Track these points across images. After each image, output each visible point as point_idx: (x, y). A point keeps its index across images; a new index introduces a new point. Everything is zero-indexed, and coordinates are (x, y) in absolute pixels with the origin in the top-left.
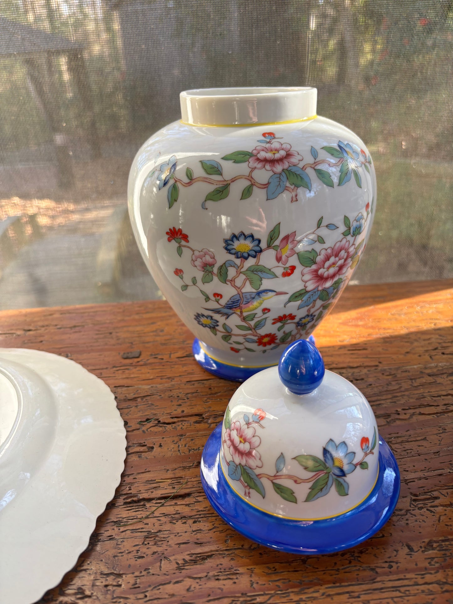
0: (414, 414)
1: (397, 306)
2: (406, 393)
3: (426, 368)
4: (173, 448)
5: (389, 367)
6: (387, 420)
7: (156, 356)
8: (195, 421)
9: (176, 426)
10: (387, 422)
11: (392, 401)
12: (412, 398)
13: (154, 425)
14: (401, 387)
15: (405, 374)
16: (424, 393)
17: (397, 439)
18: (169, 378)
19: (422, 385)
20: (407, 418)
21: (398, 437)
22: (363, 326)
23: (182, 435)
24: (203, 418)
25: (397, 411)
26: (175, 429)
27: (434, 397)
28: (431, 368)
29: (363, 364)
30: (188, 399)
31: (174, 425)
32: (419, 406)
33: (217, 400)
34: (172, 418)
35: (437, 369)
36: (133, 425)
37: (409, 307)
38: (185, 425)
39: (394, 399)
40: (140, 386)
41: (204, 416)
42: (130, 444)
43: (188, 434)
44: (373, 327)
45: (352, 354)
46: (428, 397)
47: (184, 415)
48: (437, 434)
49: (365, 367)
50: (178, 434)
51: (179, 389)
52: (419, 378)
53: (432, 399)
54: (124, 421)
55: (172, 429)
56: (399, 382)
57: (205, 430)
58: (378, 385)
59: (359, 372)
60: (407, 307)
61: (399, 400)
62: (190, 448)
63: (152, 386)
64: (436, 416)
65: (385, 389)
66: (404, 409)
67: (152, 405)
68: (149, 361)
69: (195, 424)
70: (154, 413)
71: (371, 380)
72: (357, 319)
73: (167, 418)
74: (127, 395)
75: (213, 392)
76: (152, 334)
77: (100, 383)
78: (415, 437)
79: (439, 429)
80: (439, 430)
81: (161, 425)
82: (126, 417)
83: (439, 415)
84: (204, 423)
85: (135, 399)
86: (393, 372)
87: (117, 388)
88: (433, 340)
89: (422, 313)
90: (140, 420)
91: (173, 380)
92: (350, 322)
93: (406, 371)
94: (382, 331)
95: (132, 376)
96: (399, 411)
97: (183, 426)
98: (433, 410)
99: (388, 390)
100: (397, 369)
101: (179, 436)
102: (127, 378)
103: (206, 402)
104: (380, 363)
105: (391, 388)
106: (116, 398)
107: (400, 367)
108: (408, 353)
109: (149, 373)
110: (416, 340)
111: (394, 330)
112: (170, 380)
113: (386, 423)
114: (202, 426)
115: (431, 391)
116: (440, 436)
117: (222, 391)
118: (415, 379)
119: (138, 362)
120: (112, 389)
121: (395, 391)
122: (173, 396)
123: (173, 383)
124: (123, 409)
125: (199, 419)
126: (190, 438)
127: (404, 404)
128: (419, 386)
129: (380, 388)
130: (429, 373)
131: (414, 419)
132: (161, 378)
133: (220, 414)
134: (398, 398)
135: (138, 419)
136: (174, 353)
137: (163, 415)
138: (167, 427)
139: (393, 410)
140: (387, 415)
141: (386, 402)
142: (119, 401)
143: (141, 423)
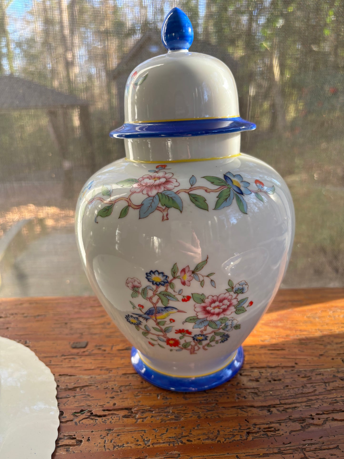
0: (327, 420)
2: (321, 397)
3: (338, 372)
4: (100, 443)
5: (305, 369)
6: (301, 424)
7: (100, 347)
8: (124, 415)
9: (106, 419)
10: (302, 426)
11: (307, 405)
12: (326, 402)
13: (87, 416)
14: (316, 390)
15: (319, 377)
16: (336, 397)
17: (310, 446)
18: (107, 369)
19: (335, 389)
20: (321, 423)
21: (311, 444)
22: (282, 327)
23: (110, 430)
24: (132, 412)
25: (311, 415)
26: (104, 422)
28: (343, 372)
29: (281, 364)
30: (121, 391)
31: (103, 418)
32: (332, 411)
33: (146, 394)
34: (104, 410)
36: (68, 416)
38: (114, 419)
39: (309, 402)
40: (81, 376)
41: (133, 410)
42: (61, 436)
43: (115, 429)
44: (290, 329)
45: (272, 354)
46: (341, 402)
47: (115, 408)
49: (283, 367)
51: (114, 381)
52: (333, 382)
54: (60, 412)
55: (102, 423)
56: (314, 384)
57: (131, 425)
58: (294, 387)
59: (277, 373)
61: (314, 404)
62: (115, 444)
63: (92, 376)
65: (300, 391)
66: (317, 414)
67: (89, 395)
68: (93, 352)
69: (124, 419)
70: (89, 405)
71: (288, 381)
72: (277, 320)
73: (99, 411)
74: (68, 384)
75: (144, 386)
76: (100, 326)
77: (48, 371)
78: (328, 444)
81: (92, 417)
82: (63, 407)
84: (132, 417)
85: (74, 389)
86: (308, 375)
87: (61, 376)
90: (74, 411)
91: (111, 372)
92: (271, 323)
93: (320, 374)
94: (298, 333)
95: (76, 365)
96: (314, 416)
97: (113, 419)
99: (304, 392)
100: (311, 372)
101: (107, 430)
102: (72, 367)
103: (137, 396)
104: (296, 364)
105: (306, 390)
106: (58, 386)
107: (314, 370)
108: (321, 355)
109: (91, 363)
110: (329, 343)
111: (309, 332)
112: (109, 371)
113: (300, 428)
114: (130, 421)
115: (343, 396)
118: (328, 383)
120: (56, 377)
121: (309, 394)
122: (109, 388)
123: (110, 375)
124: (61, 398)
125: (128, 413)
126: (116, 433)
127: (318, 409)
128: (333, 390)
129: (296, 390)
130: (342, 377)
131: (328, 425)
132: (101, 368)
133: (148, 409)
134: (313, 402)
135: (74, 409)
136: (116, 345)
137: (96, 407)
138: (97, 420)
139: (307, 414)
140: (302, 420)
141: (301, 405)
142: (60, 390)
143: (75, 414)
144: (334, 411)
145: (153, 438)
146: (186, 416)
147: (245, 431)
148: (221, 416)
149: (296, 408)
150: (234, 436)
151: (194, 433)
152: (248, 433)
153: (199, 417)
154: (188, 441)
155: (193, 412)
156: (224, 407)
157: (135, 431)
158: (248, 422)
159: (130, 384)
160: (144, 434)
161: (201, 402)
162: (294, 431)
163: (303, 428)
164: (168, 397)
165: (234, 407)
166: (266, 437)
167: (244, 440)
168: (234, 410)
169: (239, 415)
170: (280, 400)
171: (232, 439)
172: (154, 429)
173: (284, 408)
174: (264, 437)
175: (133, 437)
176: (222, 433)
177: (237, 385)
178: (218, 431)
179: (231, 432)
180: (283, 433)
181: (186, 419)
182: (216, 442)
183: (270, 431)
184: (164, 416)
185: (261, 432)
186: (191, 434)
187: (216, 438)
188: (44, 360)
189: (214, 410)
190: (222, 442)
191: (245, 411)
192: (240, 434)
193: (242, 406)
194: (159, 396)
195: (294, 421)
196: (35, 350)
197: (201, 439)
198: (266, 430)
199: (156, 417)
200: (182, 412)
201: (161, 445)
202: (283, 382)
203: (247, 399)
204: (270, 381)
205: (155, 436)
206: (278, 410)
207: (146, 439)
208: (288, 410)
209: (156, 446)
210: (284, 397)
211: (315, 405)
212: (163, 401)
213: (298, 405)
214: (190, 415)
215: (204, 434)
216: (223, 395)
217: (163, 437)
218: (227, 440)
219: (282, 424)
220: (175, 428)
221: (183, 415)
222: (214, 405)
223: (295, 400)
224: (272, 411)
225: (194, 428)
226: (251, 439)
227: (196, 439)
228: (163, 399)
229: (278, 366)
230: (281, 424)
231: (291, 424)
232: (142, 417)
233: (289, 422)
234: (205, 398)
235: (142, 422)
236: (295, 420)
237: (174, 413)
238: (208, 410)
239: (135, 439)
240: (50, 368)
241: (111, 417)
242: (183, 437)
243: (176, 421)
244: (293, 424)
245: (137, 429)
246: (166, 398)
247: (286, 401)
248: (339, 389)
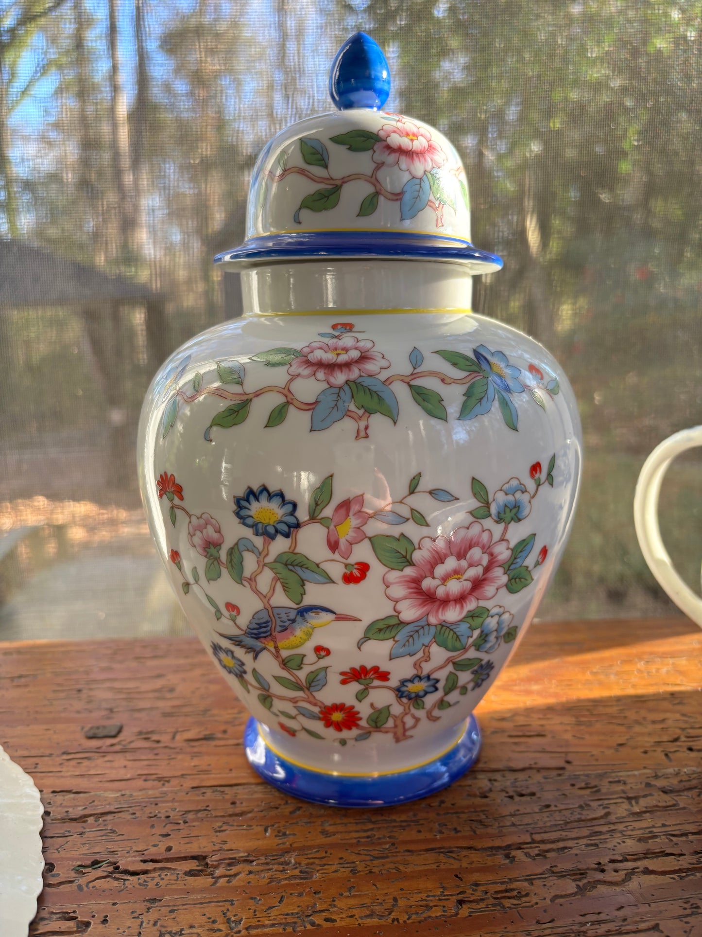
0: (633, 872)
1: (602, 660)
2: (621, 827)
3: (656, 777)
4: (129, 927)
5: (585, 773)
6: (578, 883)
7: (149, 736)
8: (188, 870)
9: (147, 879)
10: (578, 886)
11: (589, 842)
12: (630, 837)
13: (106, 874)
14: (608, 814)
15: (616, 788)
16: (654, 827)
17: (597, 926)
18: (160, 779)
19: (650, 811)
20: (620, 880)
21: (599, 922)
22: (539, 693)
23: (153, 900)
24: (207, 864)
25: (599, 864)
26: (144, 885)
27: (674, 835)
28: (666, 777)
29: (535, 763)
30: (185, 822)
31: (142, 876)
32: (644, 854)
33: (241, 828)
34: (144, 861)
35: (679, 779)
36: (64, 872)
37: (624, 662)
38: (166, 878)
39: (593, 838)
40: (101, 793)
41: (208, 861)
42: (44, 914)
43: (166, 898)
45: (516, 744)
46: (663, 837)
47: (169, 857)
48: (679, 917)
49: (539, 770)
50: (147, 898)
51: (173, 800)
52: (645, 796)
53: (672, 840)
54: (46, 864)
55: (137, 886)
56: (606, 802)
57: (202, 891)
58: (562, 807)
59: (526, 780)
60: (621, 663)
61: (605, 841)
62: (163, 930)
63: (123, 793)
64: (678, 876)
65: (577, 816)
66: (612, 861)
67: (113, 831)
68: (133, 745)
69: (187, 878)
70: (112, 850)
71: (548, 796)
72: (529, 680)
73: (133, 862)
74: (70, 810)
75: (238, 810)
76: (151, 695)
77: (28, 780)
78: (636, 922)
79: (686, 906)
80: (685, 909)
81: (117, 875)
82: (56, 855)
83: (684, 874)
84: (206, 875)
85: (82, 819)
86: (593, 783)
87: (55, 794)
88: (670, 723)
89: (648, 673)
90: (79, 863)
91: (167, 784)
92: (515, 685)
93: (619, 782)
95: (92, 772)
96: (604, 865)
97: (162, 879)
98: (670, 863)
99: (583, 817)
100: (601, 776)
101: (148, 901)
102: (82, 776)
103: (220, 831)
104: (568, 762)
105: (587, 814)
106: (47, 813)
107: (606, 773)
108: (621, 745)
109: (125, 767)
110: (637, 722)
112: (162, 782)
113: (575, 890)
114: (200, 881)
115: (666, 823)
116: (687, 923)
117: (255, 810)
118: (636, 798)
119: (112, 745)
120: (45, 796)
121: (595, 822)
122: (159, 815)
123: (165, 789)
124: (52, 837)
125: (197, 866)
126: (169, 906)
127: (614, 850)
128: (645, 812)
129: (567, 813)
130: (664, 787)
131: (634, 884)
132: (146, 777)
133: (242, 857)
134: (602, 837)
135: (77, 859)
136: (183, 731)
137: (128, 855)
138: (128, 880)
139: (591, 862)
140: (581, 874)
141: (577, 843)
142: (51, 822)
143: (80, 869)
144: (648, 855)
145: (248, 916)
146: (325, 869)
147: (454, 899)
148: (401, 868)
149: (566, 851)
150: (428, 907)
151: (340, 904)
152: (461, 902)
153: (354, 871)
154: (327, 920)
155: (341, 861)
156: (408, 851)
157: (210, 902)
158: (461, 880)
159: (208, 806)
160: (230, 908)
161: (359, 841)
162: (562, 896)
163: (581, 890)
164: (287, 833)
165: (432, 849)
166: (499, 910)
167: (452, 916)
168: (431, 857)
169: (442, 867)
170: (532, 834)
171: (425, 915)
172: (252, 898)
173: (539, 850)
174: (495, 910)
175: (204, 915)
176: (402, 903)
177: (440, 806)
178: (395, 899)
179: (422, 900)
180: (538, 901)
181: (324, 875)
182: (390, 921)
183: (509, 898)
184: (276, 871)
185: (488, 898)
186: (335, 906)
187: (390, 914)
188: (23, 763)
189: (387, 857)
190: (401, 921)
191: (454, 858)
192: (441, 903)
193: (450, 848)
194: (269, 830)
195: (561, 875)
196: (5, 743)
197: (357, 917)
198: (499, 896)
199: (258, 872)
200: (317, 861)
201: (267, 930)
202: (539, 798)
203: (459, 834)
204: (511, 797)
205: (255, 911)
206: (527, 855)
207: (233, 919)
208: (549, 855)
209: (254, 932)
210: (541, 828)
211: (606, 843)
212: (278, 841)
213: (570, 844)
214: (334, 868)
215: (363, 906)
216: (409, 825)
217: (272, 914)
218: (414, 916)
219: (536, 882)
220: (300, 895)
221: (319, 868)
222: (387, 846)
223: (564, 834)
224: (514, 857)
225: (342, 895)
226: (467, 914)
227: (344, 916)
228: (276, 836)
229: (530, 768)
230: (534, 882)
231: (555, 882)
232: (229, 873)
233: (551, 878)
234: (369, 833)
235: (227, 884)
236: (564, 874)
237: (300, 864)
238: (374, 857)
239: (209, 918)
240: (33, 777)
241: (160, 875)
242: (315, 912)
243: (302, 881)
244: (560, 882)
245: (215, 897)
246: (284, 834)
247: (545, 836)
248: (659, 811)
